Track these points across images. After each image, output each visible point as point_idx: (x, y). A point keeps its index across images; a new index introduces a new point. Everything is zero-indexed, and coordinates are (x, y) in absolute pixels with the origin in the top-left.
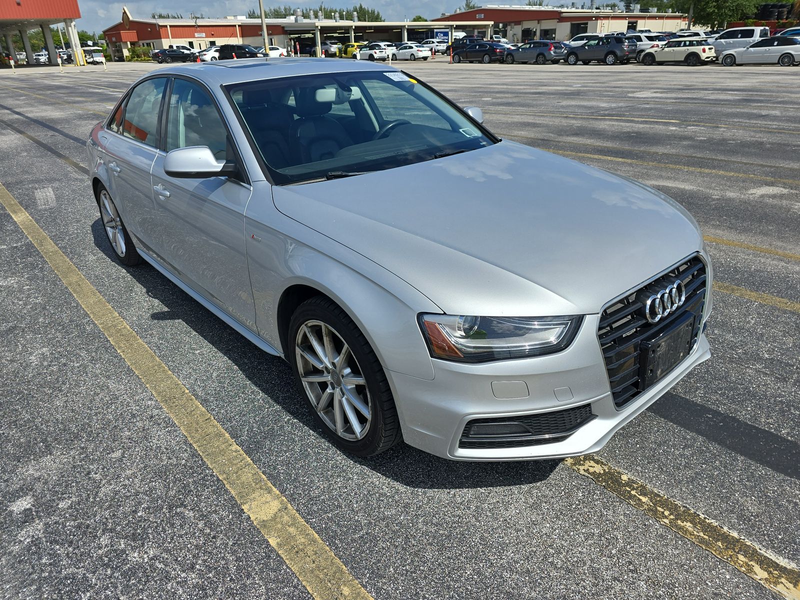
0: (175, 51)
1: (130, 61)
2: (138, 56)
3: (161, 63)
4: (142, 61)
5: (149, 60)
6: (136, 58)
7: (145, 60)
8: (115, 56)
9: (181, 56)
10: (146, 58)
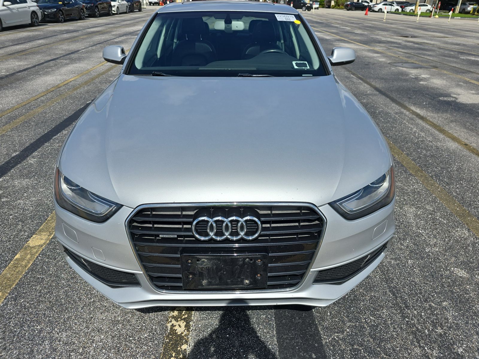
0: (359, 3)
1: (333, 8)
2: (339, 6)
3: (348, 10)
4: (339, 9)
5: (343, 8)
6: (337, 7)
7: (341, 8)
8: (327, 5)
9: (362, 7)
10: (342, 7)
